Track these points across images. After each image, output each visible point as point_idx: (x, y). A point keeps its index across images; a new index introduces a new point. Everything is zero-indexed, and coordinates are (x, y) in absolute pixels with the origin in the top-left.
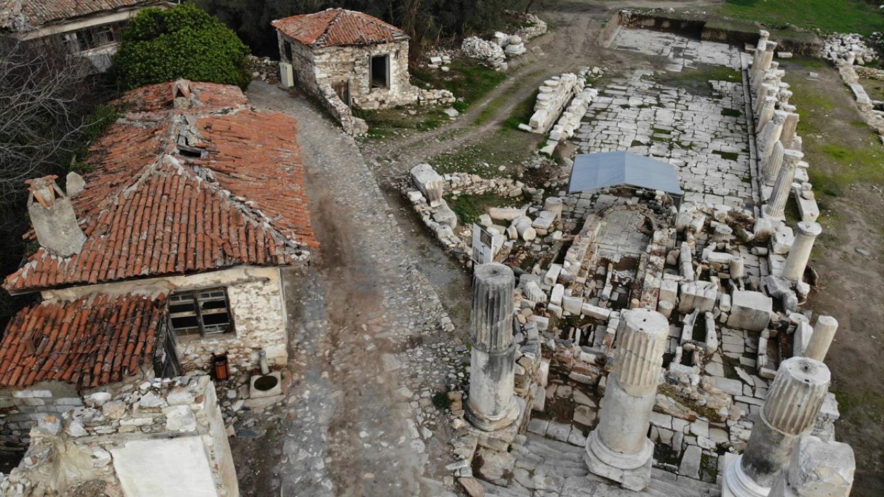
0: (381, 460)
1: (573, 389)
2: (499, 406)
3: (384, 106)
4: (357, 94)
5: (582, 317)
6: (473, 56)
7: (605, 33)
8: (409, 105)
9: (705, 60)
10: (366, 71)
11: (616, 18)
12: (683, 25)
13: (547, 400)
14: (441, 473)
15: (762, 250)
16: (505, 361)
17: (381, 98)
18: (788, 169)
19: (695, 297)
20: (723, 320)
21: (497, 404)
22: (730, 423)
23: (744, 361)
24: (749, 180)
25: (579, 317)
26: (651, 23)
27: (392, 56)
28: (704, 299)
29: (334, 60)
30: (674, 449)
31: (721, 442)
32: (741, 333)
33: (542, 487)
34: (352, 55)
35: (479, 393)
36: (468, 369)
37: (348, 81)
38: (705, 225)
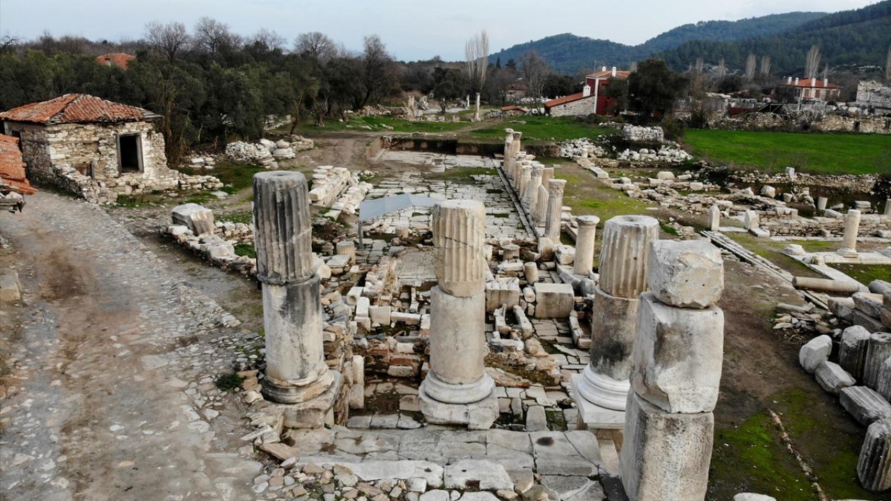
0: (145, 448)
1: (394, 384)
2: (307, 364)
3: (138, 191)
4: (103, 177)
5: (393, 325)
6: (240, 159)
7: (370, 150)
8: (169, 190)
9: (463, 165)
10: (113, 152)
11: (378, 142)
12: (439, 145)
13: (366, 398)
14: (235, 445)
15: (550, 264)
16: (308, 294)
17: (134, 182)
18: (555, 196)
19: (500, 292)
20: (531, 312)
21: (304, 360)
22: (563, 384)
23: (560, 339)
24: (523, 228)
25: (390, 326)
26: (411, 145)
27: (144, 136)
28: (509, 292)
29: (72, 139)
30: (515, 413)
31: (561, 400)
32: (551, 321)
33: (374, 449)
34: (95, 134)
35: (279, 350)
36: (262, 351)
37: (91, 162)
38: (493, 255)
